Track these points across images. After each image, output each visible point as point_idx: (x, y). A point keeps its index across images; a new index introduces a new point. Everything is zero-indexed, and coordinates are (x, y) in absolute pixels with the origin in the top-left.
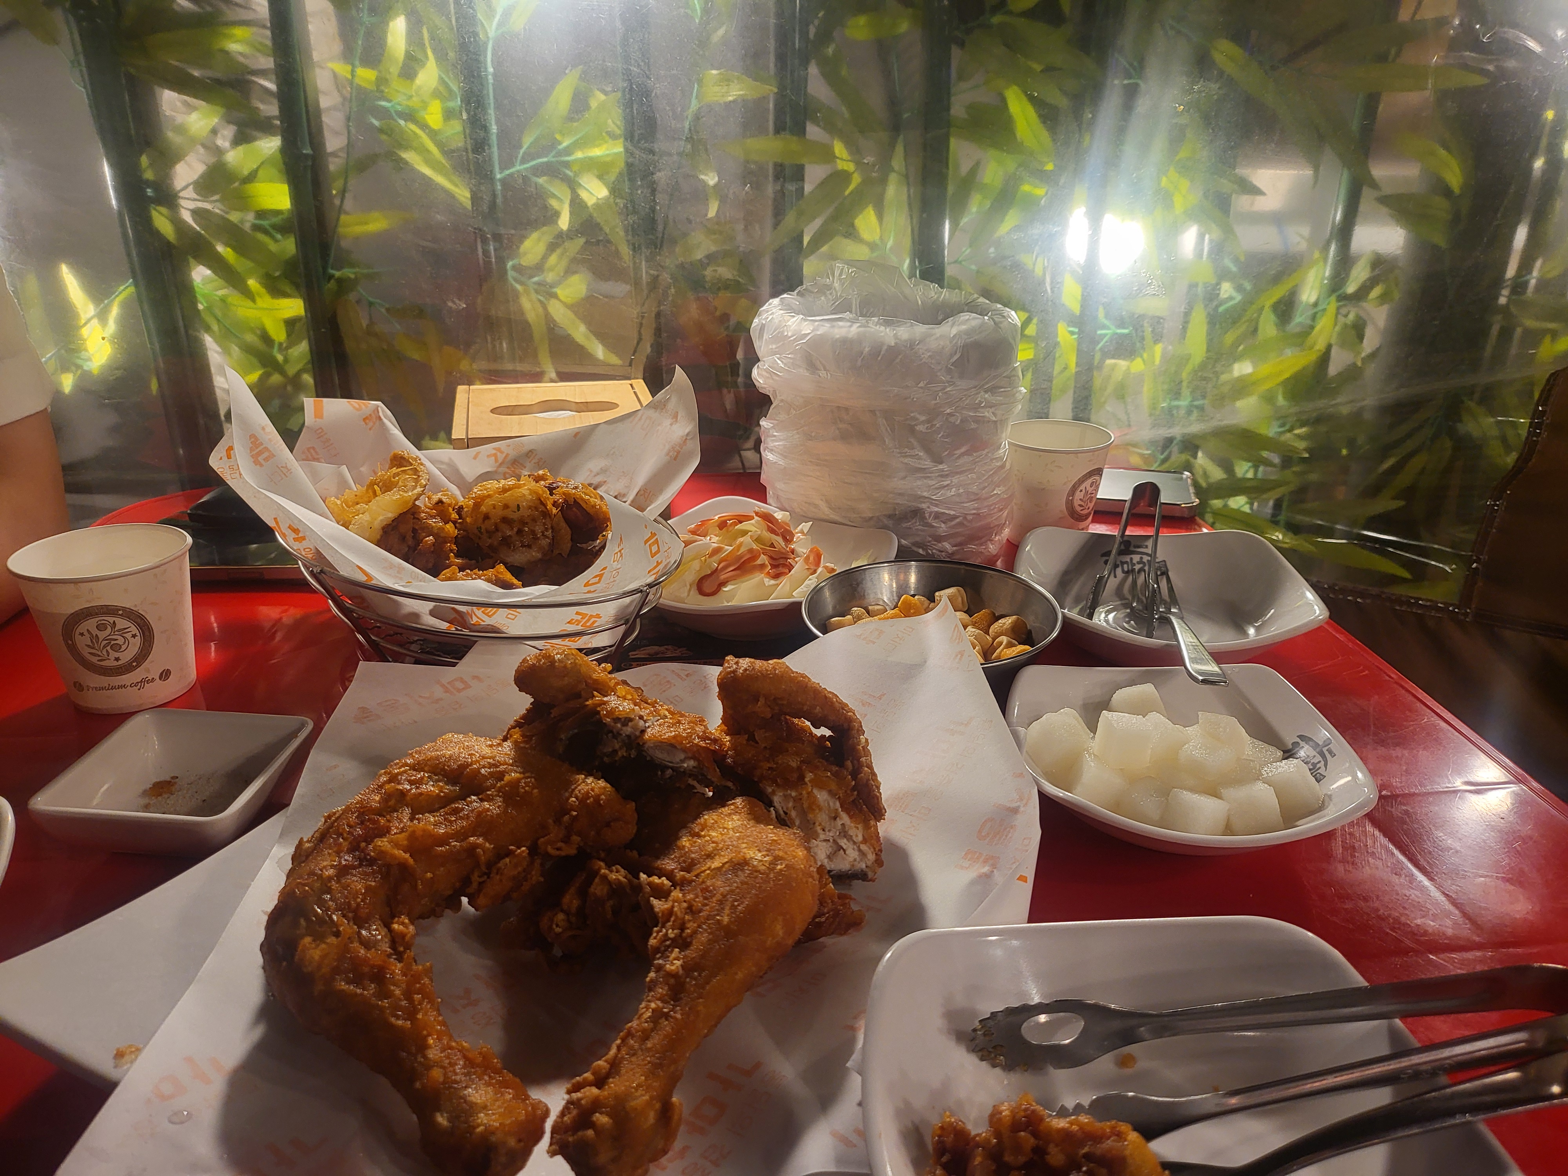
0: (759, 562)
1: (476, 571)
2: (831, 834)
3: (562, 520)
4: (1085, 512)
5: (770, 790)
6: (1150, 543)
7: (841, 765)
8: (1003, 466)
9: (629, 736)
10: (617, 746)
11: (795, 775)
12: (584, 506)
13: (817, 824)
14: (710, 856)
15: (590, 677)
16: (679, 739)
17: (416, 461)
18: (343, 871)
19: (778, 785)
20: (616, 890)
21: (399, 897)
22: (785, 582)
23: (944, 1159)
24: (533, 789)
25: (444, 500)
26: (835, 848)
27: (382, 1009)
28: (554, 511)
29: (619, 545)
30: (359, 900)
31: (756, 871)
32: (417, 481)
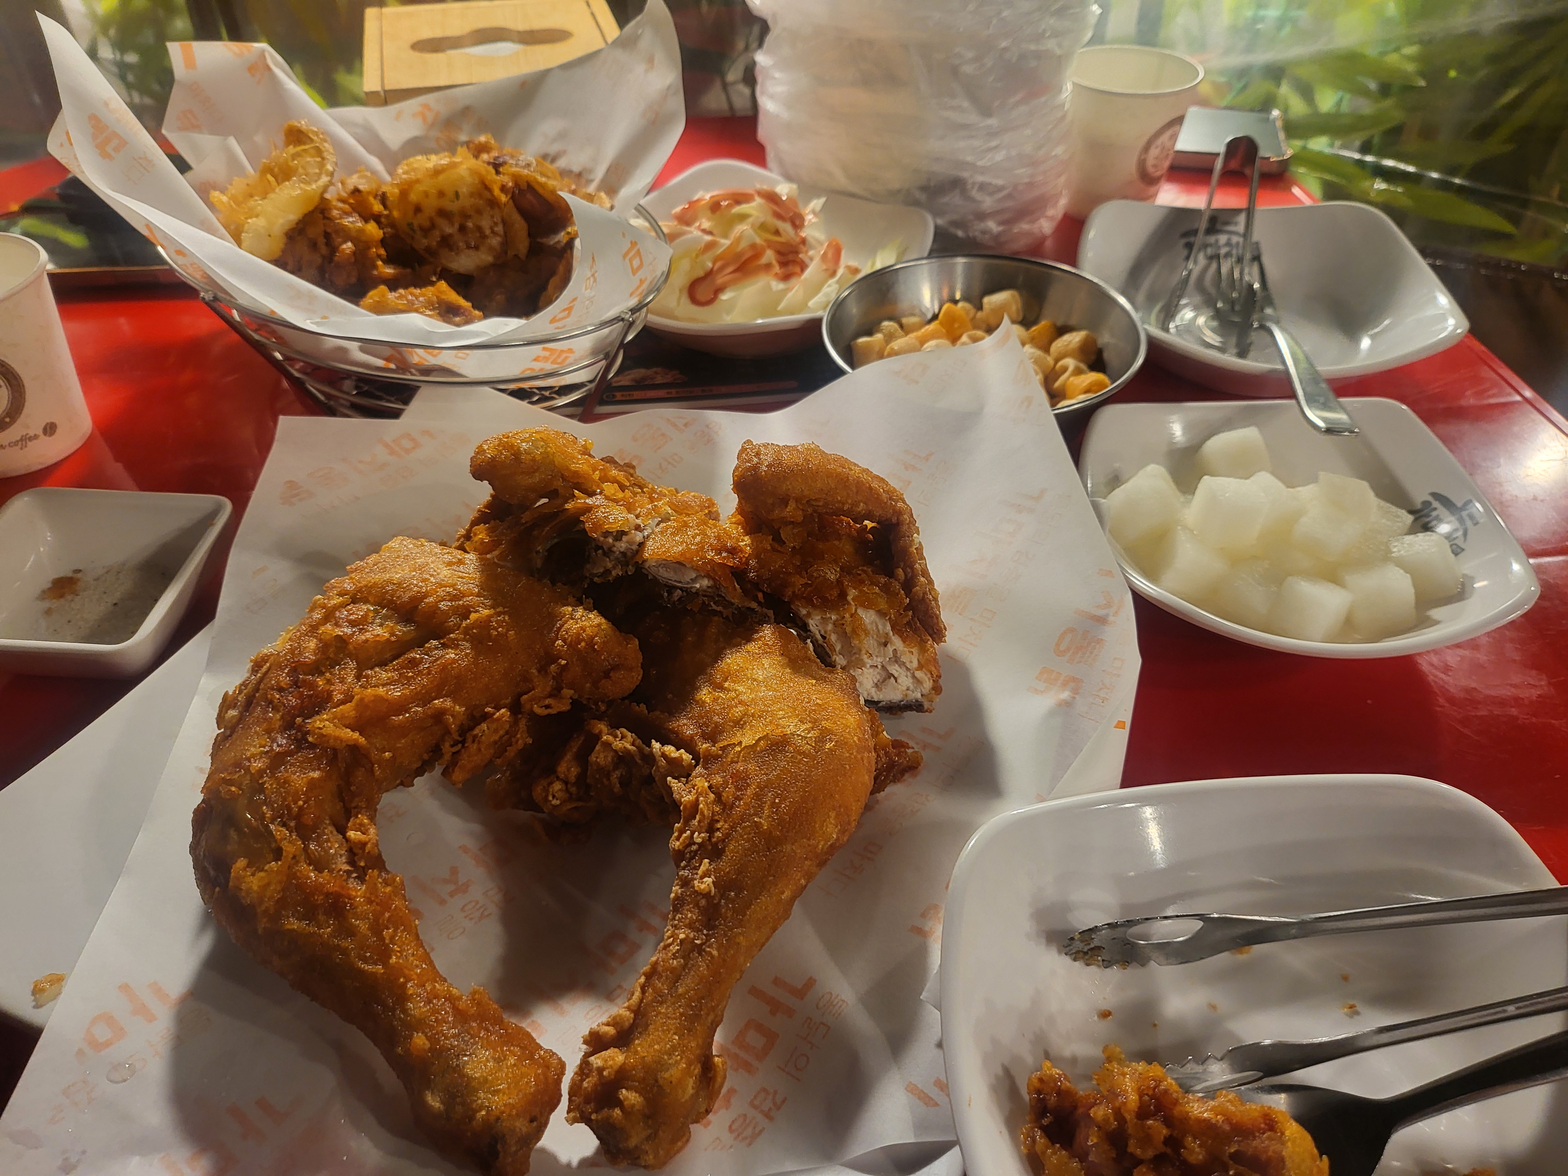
0: (764, 260)
1: (412, 290)
2: (879, 660)
3: (515, 210)
4: (1158, 173)
5: (804, 612)
6: (1242, 219)
7: (891, 574)
8: (1063, 117)
9: (624, 554)
10: (609, 565)
11: (835, 593)
12: (541, 191)
13: (864, 652)
14: (739, 724)
15: (568, 469)
16: (688, 556)
17: (317, 135)
18: (277, 760)
19: (814, 606)
20: (622, 759)
21: (353, 788)
22: (796, 289)
23: (1045, 1122)
24: (508, 630)
25: (361, 187)
26: (884, 674)
27: (345, 952)
28: (503, 198)
29: (591, 267)
30: (301, 803)
31: (800, 753)
32: (322, 165)
